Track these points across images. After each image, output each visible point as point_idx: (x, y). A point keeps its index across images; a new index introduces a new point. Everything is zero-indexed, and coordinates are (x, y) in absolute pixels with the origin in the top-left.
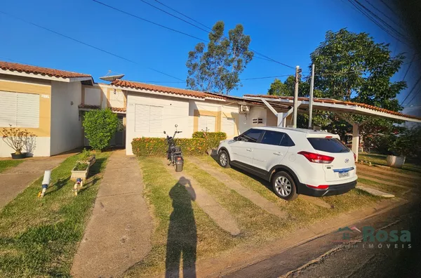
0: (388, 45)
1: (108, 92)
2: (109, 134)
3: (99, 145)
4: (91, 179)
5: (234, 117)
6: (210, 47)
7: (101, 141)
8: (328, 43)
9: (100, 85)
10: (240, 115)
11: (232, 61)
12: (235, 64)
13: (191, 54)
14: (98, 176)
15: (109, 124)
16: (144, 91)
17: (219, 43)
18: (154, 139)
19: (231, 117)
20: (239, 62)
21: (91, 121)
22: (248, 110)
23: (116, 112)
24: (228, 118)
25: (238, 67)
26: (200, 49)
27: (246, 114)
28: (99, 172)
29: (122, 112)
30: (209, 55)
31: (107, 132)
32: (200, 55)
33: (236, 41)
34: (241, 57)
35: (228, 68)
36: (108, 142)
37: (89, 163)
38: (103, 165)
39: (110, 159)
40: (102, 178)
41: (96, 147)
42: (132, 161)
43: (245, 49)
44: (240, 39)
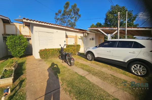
0: (132, 11)
1: (20, 27)
2: (24, 48)
3: (18, 55)
4: (18, 82)
5: (82, 38)
6: (64, 11)
7: (19, 52)
8: (111, 10)
9: (15, 24)
10: (84, 37)
11: (73, 17)
12: (75, 18)
13: (56, 14)
14: (22, 77)
15: (23, 43)
16: (43, 24)
17: (68, 10)
18: (52, 49)
19: (80, 38)
20: (76, 18)
21: (12, 41)
22: (87, 35)
23: (25, 37)
24: (79, 39)
25: (75, 20)
26: (60, 12)
27: (86, 37)
28: (22, 74)
29: (29, 37)
30: (64, 15)
31: (23, 47)
32: (60, 14)
33: (74, 10)
34: (76, 16)
35: (72, 20)
36: (24, 52)
37: (13, 68)
38: (23, 67)
39: (27, 62)
40: (26, 78)
41: (16, 56)
42: (41, 62)
43: (77, 13)
44: (75, 9)
